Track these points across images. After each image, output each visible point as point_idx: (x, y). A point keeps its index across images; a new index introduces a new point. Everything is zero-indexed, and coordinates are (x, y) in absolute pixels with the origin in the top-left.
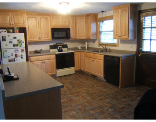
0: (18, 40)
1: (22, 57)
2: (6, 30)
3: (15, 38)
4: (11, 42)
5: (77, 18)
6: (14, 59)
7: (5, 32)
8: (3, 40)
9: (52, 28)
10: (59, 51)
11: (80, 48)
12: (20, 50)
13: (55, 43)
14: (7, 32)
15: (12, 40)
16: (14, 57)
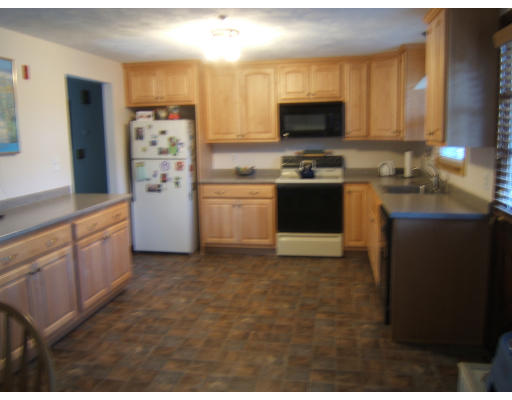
0: (171, 139)
1: (177, 184)
2: (150, 113)
3: (163, 133)
4: (154, 143)
5: (374, 65)
6: (159, 186)
7: (149, 116)
8: (137, 138)
9: (280, 102)
10: (304, 175)
11: (386, 170)
12: (173, 164)
13: (301, 151)
14: (151, 119)
15: (155, 137)
16: (157, 181)
